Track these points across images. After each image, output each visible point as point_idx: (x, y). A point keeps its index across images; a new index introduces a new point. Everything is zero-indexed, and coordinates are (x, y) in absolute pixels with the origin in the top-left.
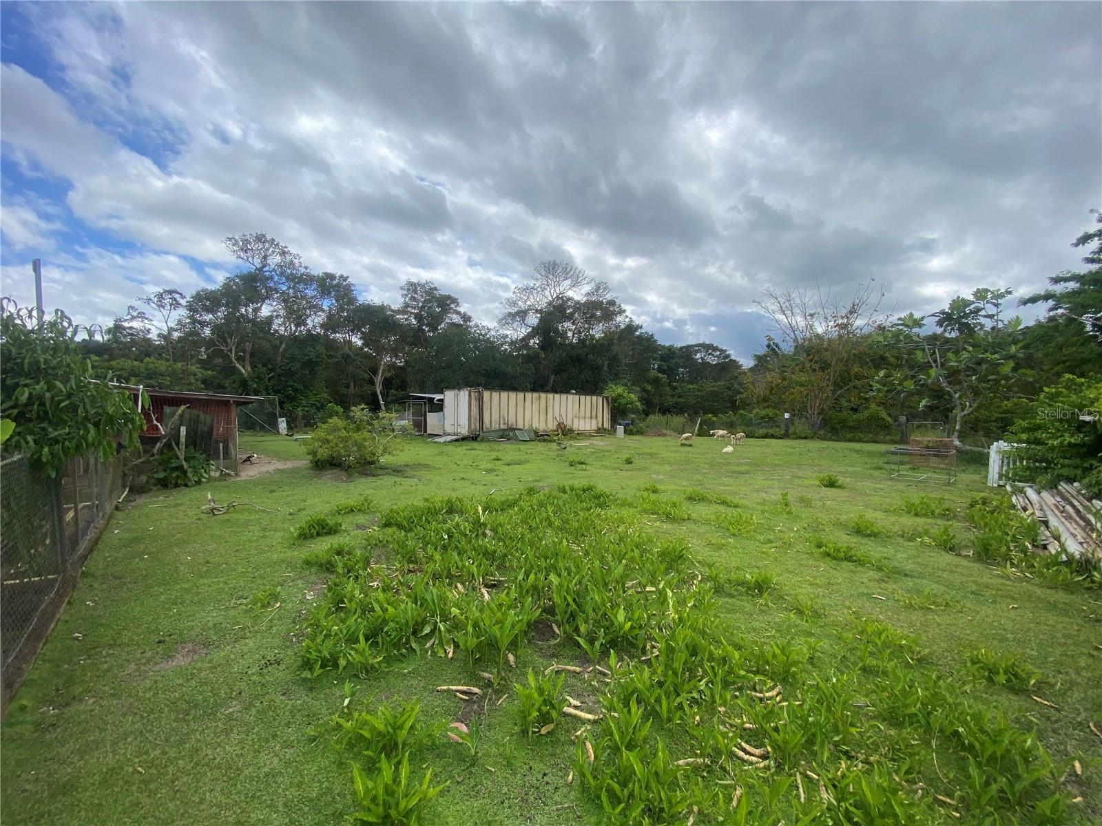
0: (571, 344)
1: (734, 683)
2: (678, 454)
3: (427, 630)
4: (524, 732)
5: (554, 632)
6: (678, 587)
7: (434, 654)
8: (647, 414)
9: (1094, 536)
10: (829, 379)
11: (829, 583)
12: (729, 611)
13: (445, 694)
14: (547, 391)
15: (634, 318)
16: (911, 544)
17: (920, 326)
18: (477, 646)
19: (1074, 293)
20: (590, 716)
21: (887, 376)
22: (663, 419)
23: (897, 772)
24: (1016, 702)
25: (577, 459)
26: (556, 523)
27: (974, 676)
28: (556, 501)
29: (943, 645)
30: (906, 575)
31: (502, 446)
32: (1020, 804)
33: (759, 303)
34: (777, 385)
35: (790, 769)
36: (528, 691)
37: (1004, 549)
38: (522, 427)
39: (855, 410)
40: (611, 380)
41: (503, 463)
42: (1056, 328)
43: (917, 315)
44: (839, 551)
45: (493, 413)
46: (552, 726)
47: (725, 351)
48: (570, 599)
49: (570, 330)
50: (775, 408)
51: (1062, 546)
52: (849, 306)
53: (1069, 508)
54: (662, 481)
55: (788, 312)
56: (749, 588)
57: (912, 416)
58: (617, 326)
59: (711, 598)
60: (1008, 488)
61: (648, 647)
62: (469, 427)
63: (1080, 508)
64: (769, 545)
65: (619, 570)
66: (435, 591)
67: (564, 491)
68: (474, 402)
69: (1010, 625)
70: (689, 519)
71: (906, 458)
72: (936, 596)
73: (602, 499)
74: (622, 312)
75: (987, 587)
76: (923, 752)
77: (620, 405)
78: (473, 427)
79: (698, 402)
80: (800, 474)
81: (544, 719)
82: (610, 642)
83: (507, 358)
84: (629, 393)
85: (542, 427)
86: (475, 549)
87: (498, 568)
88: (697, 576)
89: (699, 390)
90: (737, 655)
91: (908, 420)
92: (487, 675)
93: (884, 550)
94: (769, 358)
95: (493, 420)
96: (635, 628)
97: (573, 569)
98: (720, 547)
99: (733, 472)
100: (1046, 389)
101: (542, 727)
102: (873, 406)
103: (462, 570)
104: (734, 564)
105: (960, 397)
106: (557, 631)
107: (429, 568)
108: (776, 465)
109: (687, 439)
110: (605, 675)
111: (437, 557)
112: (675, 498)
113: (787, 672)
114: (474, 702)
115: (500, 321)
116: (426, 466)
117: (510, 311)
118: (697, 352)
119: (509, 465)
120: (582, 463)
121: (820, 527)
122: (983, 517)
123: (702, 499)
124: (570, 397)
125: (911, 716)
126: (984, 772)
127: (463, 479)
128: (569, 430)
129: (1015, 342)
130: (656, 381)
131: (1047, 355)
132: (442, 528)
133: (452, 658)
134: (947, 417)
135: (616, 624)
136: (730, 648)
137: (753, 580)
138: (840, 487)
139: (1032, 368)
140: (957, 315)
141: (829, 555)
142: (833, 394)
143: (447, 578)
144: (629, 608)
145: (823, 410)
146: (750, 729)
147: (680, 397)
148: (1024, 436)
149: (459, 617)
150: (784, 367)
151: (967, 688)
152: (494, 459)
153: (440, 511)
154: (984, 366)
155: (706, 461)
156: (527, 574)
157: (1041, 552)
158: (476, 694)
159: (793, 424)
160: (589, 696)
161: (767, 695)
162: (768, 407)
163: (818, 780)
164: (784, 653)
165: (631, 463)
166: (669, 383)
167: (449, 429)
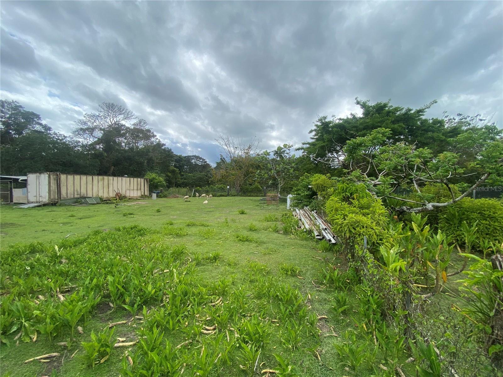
0: (124, 150)
1: (203, 302)
2: (183, 206)
3: (15, 328)
4: (90, 366)
5: (110, 307)
6: (180, 267)
7: (21, 342)
8: (169, 187)
9: (312, 222)
10: (242, 173)
11: (240, 251)
12: (202, 272)
13: (32, 363)
14: (109, 175)
15: (161, 140)
16: (266, 232)
17: (269, 155)
18: (54, 329)
19: (308, 148)
20: (131, 343)
21: (260, 172)
22: (177, 189)
23: (260, 316)
24: (294, 279)
25: (128, 212)
26: (113, 248)
27: (282, 274)
28: (113, 236)
29: (274, 265)
30: (264, 243)
31: (76, 208)
32: (295, 314)
33: (217, 140)
34: (225, 175)
35: (224, 330)
36: (91, 344)
37: (290, 229)
38: (91, 196)
39: (251, 185)
40: (149, 170)
41: (77, 218)
42: (304, 159)
43: (268, 151)
44: (244, 238)
45: (69, 188)
46: (107, 357)
47: (205, 160)
48: (119, 287)
49: (123, 142)
50: (224, 184)
51: (304, 226)
52: (248, 146)
53: (306, 214)
54: (175, 219)
55: (228, 146)
56: (211, 260)
57: (268, 187)
58: (152, 143)
59: (195, 268)
60: (292, 210)
61: (164, 299)
62: (49, 197)
63: (309, 214)
64: (219, 240)
65: (150, 265)
66: (19, 304)
67: (119, 230)
68: (52, 181)
69: (291, 254)
70: (187, 235)
71: (266, 202)
72: (272, 249)
73: (142, 232)
74: (154, 136)
75: (286, 243)
76: (268, 306)
77: (154, 183)
78: (52, 197)
79: (193, 182)
80: (233, 210)
81: (102, 354)
82: (144, 302)
83: (80, 155)
84: (159, 177)
85: (105, 196)
86: (53, 273)
87: (71, 280)
88: (189, 260)
89: (194, 177)
90: (204, 290)
91: (266, 188)
92: (63, 343)
93: (258, 235)
94: (221, 163)
95: (68, 192)
96: (157, 291)
97: (123, 270)
98: (200, 245)
99: (207, 212)
100: (301, 178)
101: (101, 359)
102: (256, 183)
103: (42, 287)
104: (205, 251)
105: (280, 180)
106: (112, 306)
107: (15, 290)
108: (224, 207)
109: (187, 198)
110: (140, 319)
111: (21, 282)
112: (181, 226)
113: (224, 291)
114: (55, 361)
115: (74, 132)
116: (12, 224)
117: (81, 127)
118: (193, 159)
119: (80, 219)
120: (131, 214)
121: (238, 230)
122: (285, 219)
123: (193, 225)
124: (124, 179)
125: (264, 294)
126: (285, 306)
127: (44, 230)
128: (123, 197)
129: (294, 162)
130: (173, 172)
131: (302, 167)
132: (25, 263)
133: (36, 341)
134: (277, 187)
135: (147, 292)
136: (202, 288)
137: (213, 256)
138: (245, 214)
139: (298, 171)
140: (279, 152)
141: (241, 240)
142: (244, 179)
143: (29, 293)
144: (154, 283)
145: (240, 185)
146: (209, 320)
147: (185, 179)
148: (295, 193)
149: (40, 315)
150: (227, 168)
151: (280, 279)
152: (70, 216)
153: (23, 253)
154: (286, 170)
155: (196, 208)
156: (92, 280)
157: (299, 229)
158: (55, 356)
159: (231, 191)
160: (131, 333)
161: (216, 303)
162: (221, 184)
163: (234, 330)
164: (223, 284)
165: (160, 211)
166: (180, 173)
167: (32, 198)
